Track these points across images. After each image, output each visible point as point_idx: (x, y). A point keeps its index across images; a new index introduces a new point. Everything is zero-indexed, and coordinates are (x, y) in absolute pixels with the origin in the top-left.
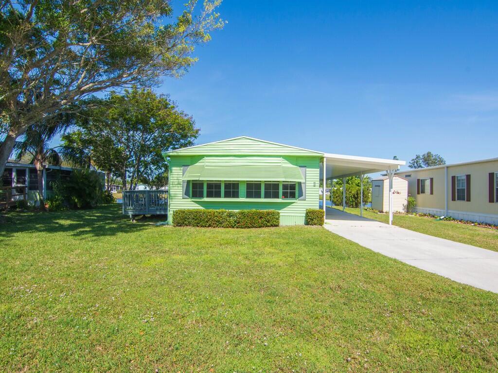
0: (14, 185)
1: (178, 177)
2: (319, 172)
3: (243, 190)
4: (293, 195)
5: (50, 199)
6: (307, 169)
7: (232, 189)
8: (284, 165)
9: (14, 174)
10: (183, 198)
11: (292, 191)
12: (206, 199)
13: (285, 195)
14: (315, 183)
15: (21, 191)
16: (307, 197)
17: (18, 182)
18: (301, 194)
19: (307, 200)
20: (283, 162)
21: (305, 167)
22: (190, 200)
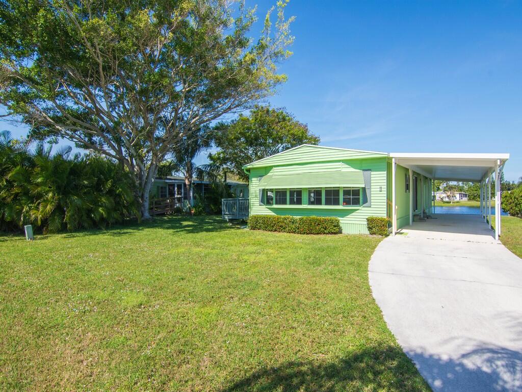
0: (176, 196)
1: (256, 186)
2: (386, 175)
3: (305, 197)
4: (356, 202)
5: (195, 207)
6: (372, 173)
7: (296, 196)
8: (344, 170)
9: (176, 188)
10: (260, 205)
11: (355, 197)
12: (275, 206)
13: (347, 202)
14: (381, 188)
15: (179, 200)
16: (372, 204)
17: (178, 194)
18: (365, 201)
19: (372, 206)
20: (343, 166)
21: (370, 170)
22: (264, 207)
